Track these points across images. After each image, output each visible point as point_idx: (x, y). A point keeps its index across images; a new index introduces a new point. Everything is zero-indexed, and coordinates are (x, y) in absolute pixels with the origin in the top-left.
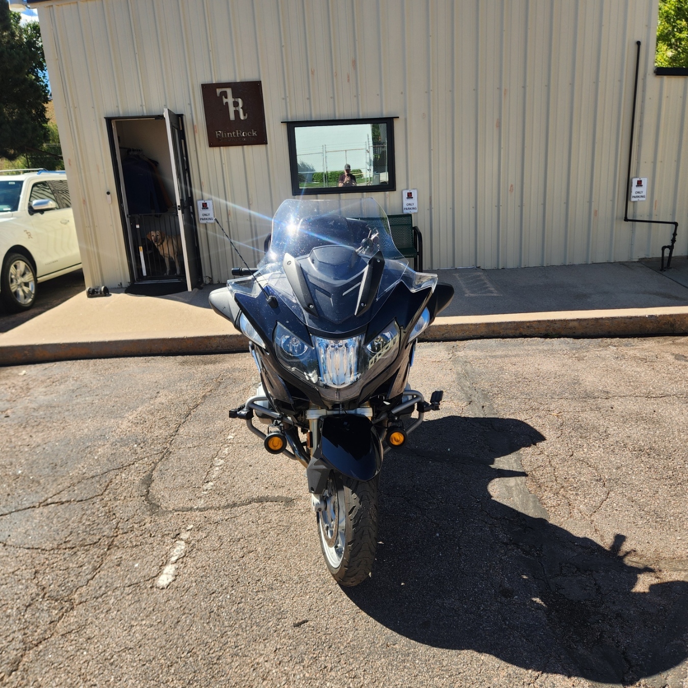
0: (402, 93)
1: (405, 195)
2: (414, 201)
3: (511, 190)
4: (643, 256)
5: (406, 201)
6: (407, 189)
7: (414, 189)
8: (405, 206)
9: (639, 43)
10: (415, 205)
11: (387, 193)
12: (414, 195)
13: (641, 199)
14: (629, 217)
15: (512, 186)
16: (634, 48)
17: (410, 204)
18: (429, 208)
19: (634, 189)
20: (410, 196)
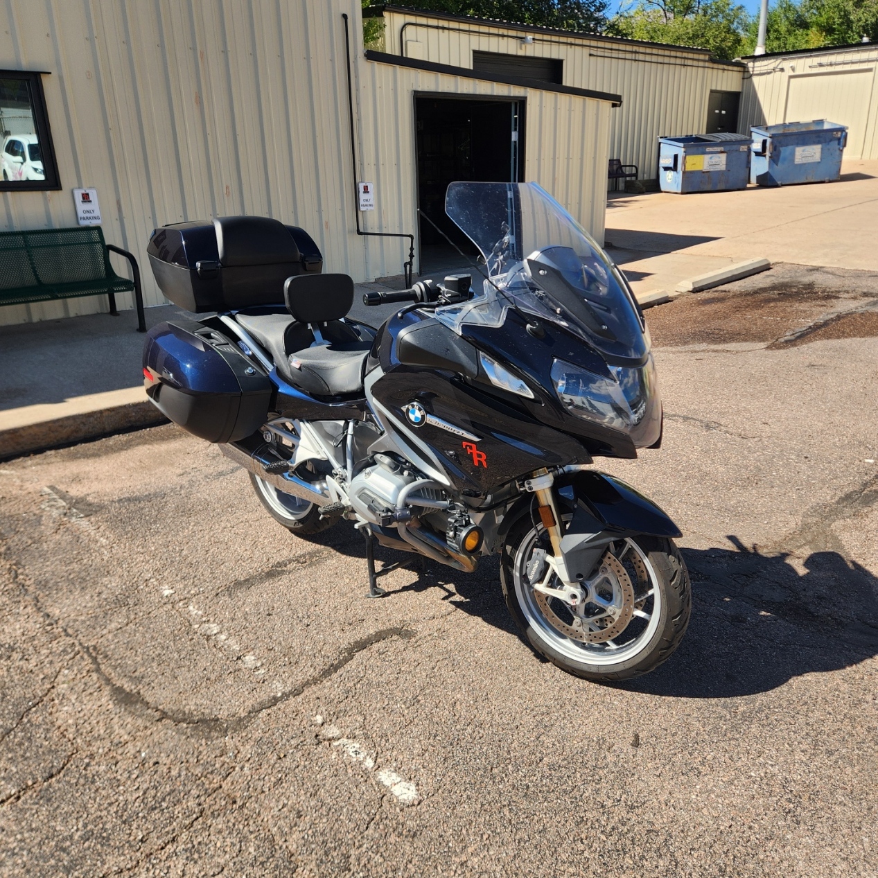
0: (48, 35)
1: (79, 198)
2: (94, 206)
3: (228, 194)
4: (379, 276)
5: (81, 207)
6: (80, 188)
7: (90, 188)
8: (81, 214)
9: (345, 16)
10: (97, 213)
11: (48, 193)
12: (93, 195)
13: (370, 208)
14: (361, 230)
15: (227, 187)
16: (340, 21)
17: (88, 212)
18: (117, 217)
19: (362, 196)
20: (86, 198)
